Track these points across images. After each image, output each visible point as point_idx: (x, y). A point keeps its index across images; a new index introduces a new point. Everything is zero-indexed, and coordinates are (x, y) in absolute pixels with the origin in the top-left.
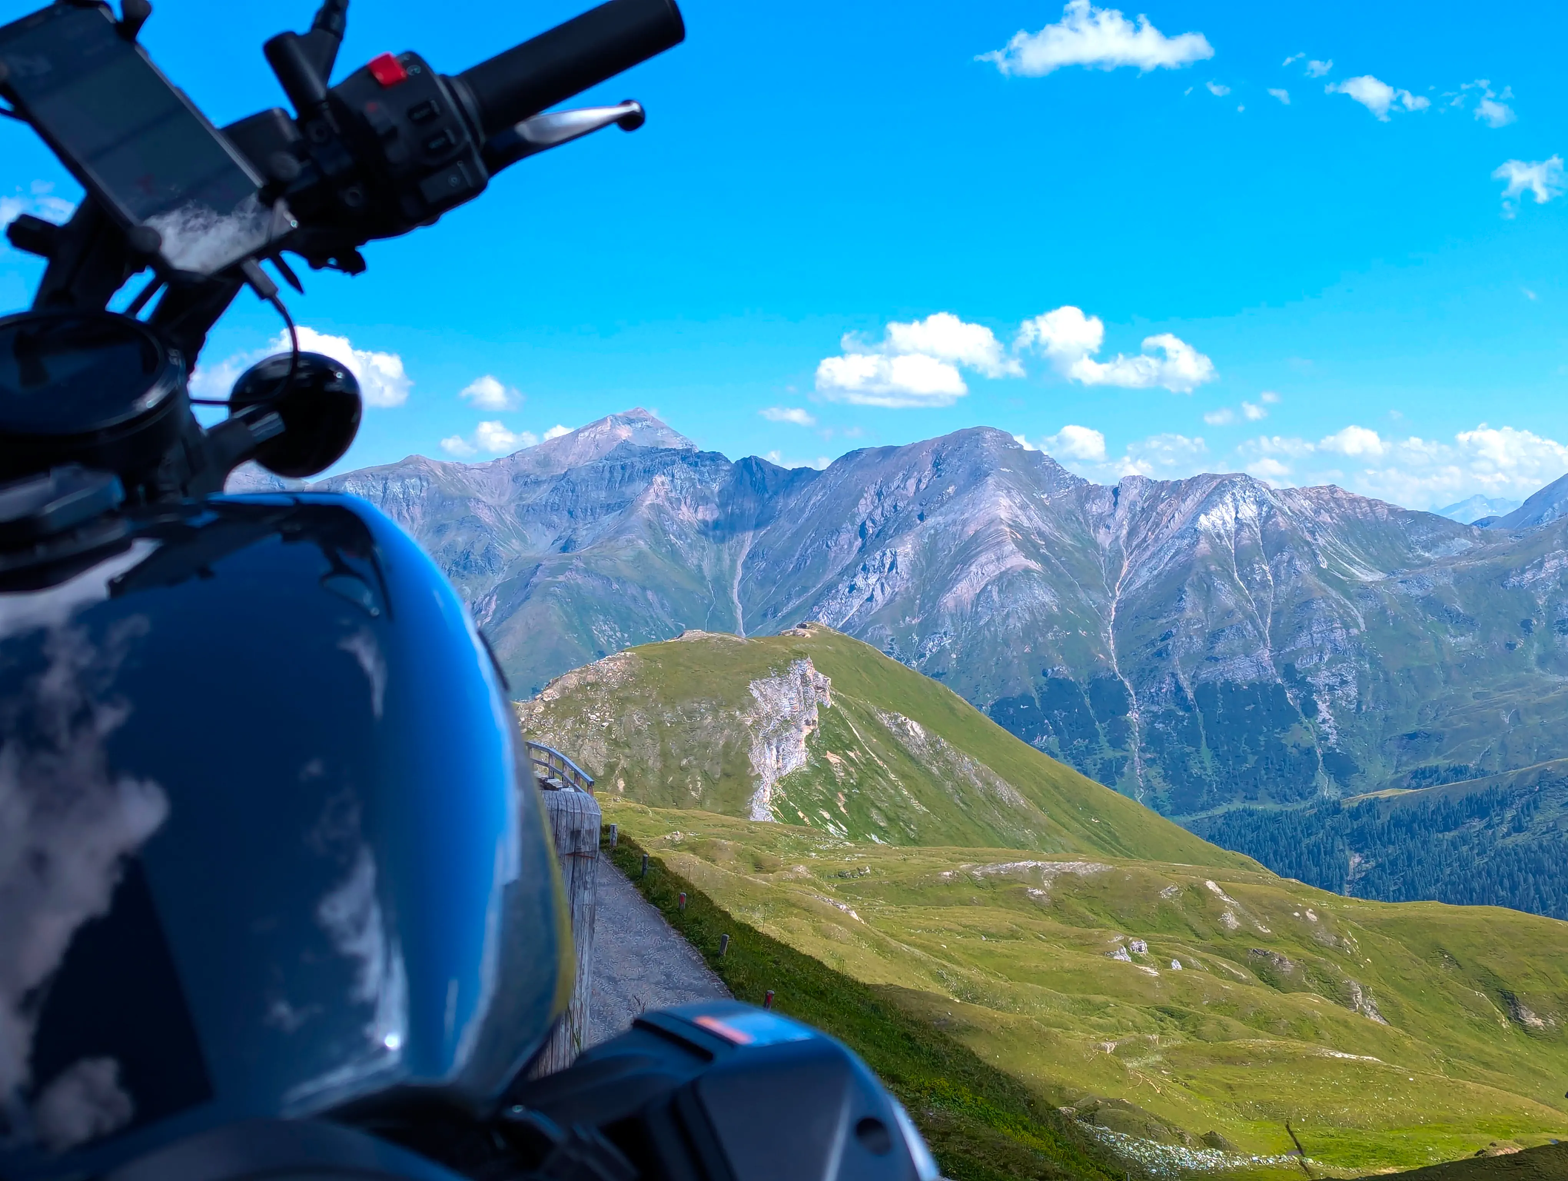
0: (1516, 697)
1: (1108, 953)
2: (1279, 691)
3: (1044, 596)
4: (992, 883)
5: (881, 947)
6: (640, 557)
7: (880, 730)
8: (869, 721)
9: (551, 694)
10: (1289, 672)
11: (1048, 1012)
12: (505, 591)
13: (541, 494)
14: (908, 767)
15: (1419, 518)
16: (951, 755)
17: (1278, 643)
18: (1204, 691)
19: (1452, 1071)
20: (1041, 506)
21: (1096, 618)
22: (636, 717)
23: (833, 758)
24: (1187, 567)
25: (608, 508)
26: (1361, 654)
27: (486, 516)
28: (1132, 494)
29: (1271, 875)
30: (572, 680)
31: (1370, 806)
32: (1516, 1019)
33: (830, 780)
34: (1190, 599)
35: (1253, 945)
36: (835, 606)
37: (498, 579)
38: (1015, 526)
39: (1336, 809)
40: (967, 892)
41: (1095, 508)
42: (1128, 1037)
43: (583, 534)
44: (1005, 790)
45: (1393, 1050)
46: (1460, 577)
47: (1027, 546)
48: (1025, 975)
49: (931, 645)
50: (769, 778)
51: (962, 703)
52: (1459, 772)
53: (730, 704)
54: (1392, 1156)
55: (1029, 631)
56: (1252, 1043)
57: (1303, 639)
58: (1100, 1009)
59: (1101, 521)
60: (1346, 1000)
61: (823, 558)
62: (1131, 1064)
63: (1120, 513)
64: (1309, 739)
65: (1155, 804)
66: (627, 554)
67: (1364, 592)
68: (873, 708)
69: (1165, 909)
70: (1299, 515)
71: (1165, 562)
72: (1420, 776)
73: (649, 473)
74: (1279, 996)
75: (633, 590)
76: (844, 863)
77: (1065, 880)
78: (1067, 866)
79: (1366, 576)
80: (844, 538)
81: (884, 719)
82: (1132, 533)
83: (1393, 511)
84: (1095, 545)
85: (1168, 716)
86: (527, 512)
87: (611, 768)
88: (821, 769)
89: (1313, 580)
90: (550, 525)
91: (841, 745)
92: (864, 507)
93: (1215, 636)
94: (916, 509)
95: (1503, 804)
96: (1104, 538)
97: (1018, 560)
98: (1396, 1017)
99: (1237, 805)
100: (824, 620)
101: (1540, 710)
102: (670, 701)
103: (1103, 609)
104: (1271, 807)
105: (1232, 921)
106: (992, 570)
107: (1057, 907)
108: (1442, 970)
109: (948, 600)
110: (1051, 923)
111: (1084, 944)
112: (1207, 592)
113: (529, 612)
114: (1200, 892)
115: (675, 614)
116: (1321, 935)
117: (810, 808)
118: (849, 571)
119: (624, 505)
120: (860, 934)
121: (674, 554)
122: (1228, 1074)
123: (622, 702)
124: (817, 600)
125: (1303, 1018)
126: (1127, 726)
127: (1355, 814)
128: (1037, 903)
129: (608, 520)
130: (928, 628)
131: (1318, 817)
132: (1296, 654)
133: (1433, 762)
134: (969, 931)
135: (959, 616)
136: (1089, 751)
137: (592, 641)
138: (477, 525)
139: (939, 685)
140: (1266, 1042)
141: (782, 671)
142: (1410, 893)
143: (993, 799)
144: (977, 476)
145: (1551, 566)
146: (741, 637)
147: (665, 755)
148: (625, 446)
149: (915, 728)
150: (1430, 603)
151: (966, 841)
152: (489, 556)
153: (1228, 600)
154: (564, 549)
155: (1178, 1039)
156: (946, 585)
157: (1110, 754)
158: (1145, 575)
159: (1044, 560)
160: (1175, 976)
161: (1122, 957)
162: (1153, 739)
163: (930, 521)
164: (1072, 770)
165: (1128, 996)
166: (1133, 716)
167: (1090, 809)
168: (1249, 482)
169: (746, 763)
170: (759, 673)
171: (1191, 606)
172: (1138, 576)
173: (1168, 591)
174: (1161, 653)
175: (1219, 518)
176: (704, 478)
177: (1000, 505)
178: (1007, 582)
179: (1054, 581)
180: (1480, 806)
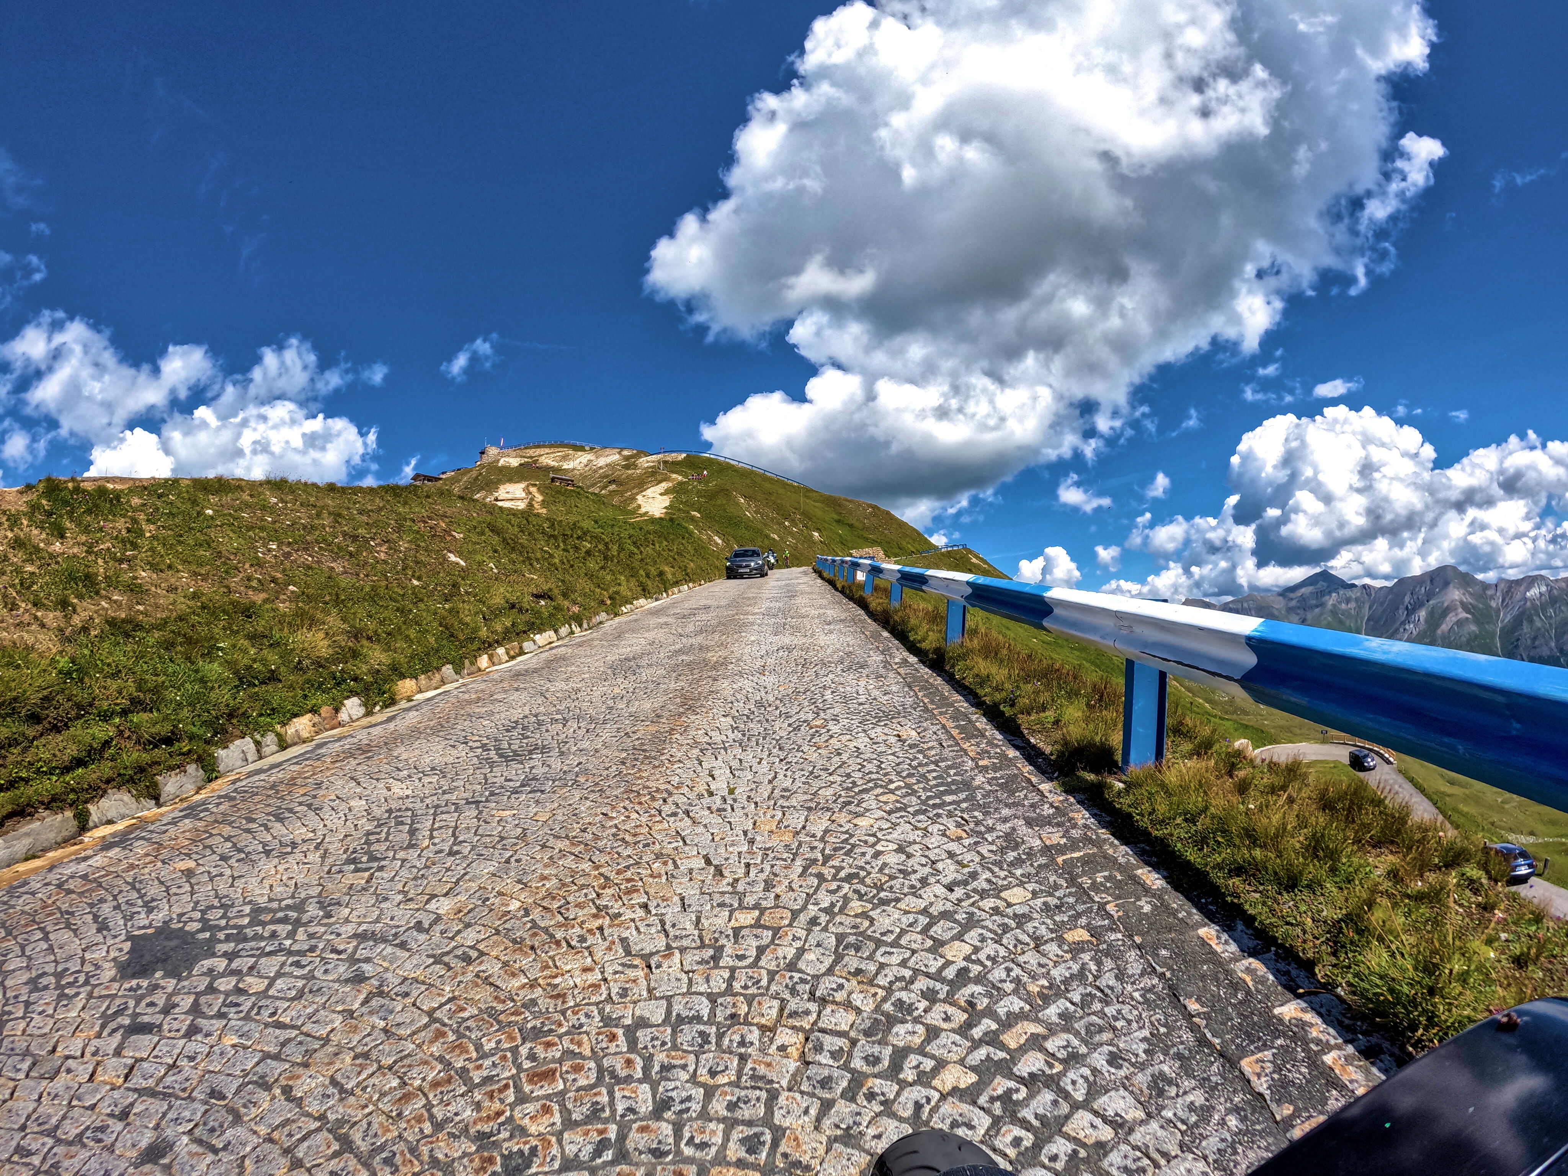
3: (1473, 628)
6: (1329, 622)
17: (1557, 641)
20: (1470, 594)
24: (1523, 613)
27: (1277, 613)
28: (1502, 586)
34: (1525, 624)
38: (1462, 602)
41: (1490, 592)
43: (1309, 615)
47: (1466, 609)
55: (1468, 641)
59: (1492, 597)
63: (1498, 593)
70: (1560, 589)
71: (1515, 612)
73: (1330, 593)
82: (1503, 601)
84: (1489, 606)
92: (1407, 599)
93: (1535, 639)
94: (1425, 598)
96: (1493, 604)
97: (1464, 615)
103: (1494, 633)
106: (1454, 619)
109: (1439, 632)
112: (1531, 621)
118: (1403, 623)
119: (1322, 605)
129: (1317, 610)
144: (1446, 584)
153: (1538, 624)
156: (1438, 625)
158: (1509, 617)
159: (1472, 614)
163: (1431, 602)
171: (1526, 627)
172: (1506, 618)
173: (1517, 622)
174: (1517, 647)
175: (1533, 593)
176: (1349, 593)
177: (1455, 594)
178: (1460, 623)
179: (1478, 622)
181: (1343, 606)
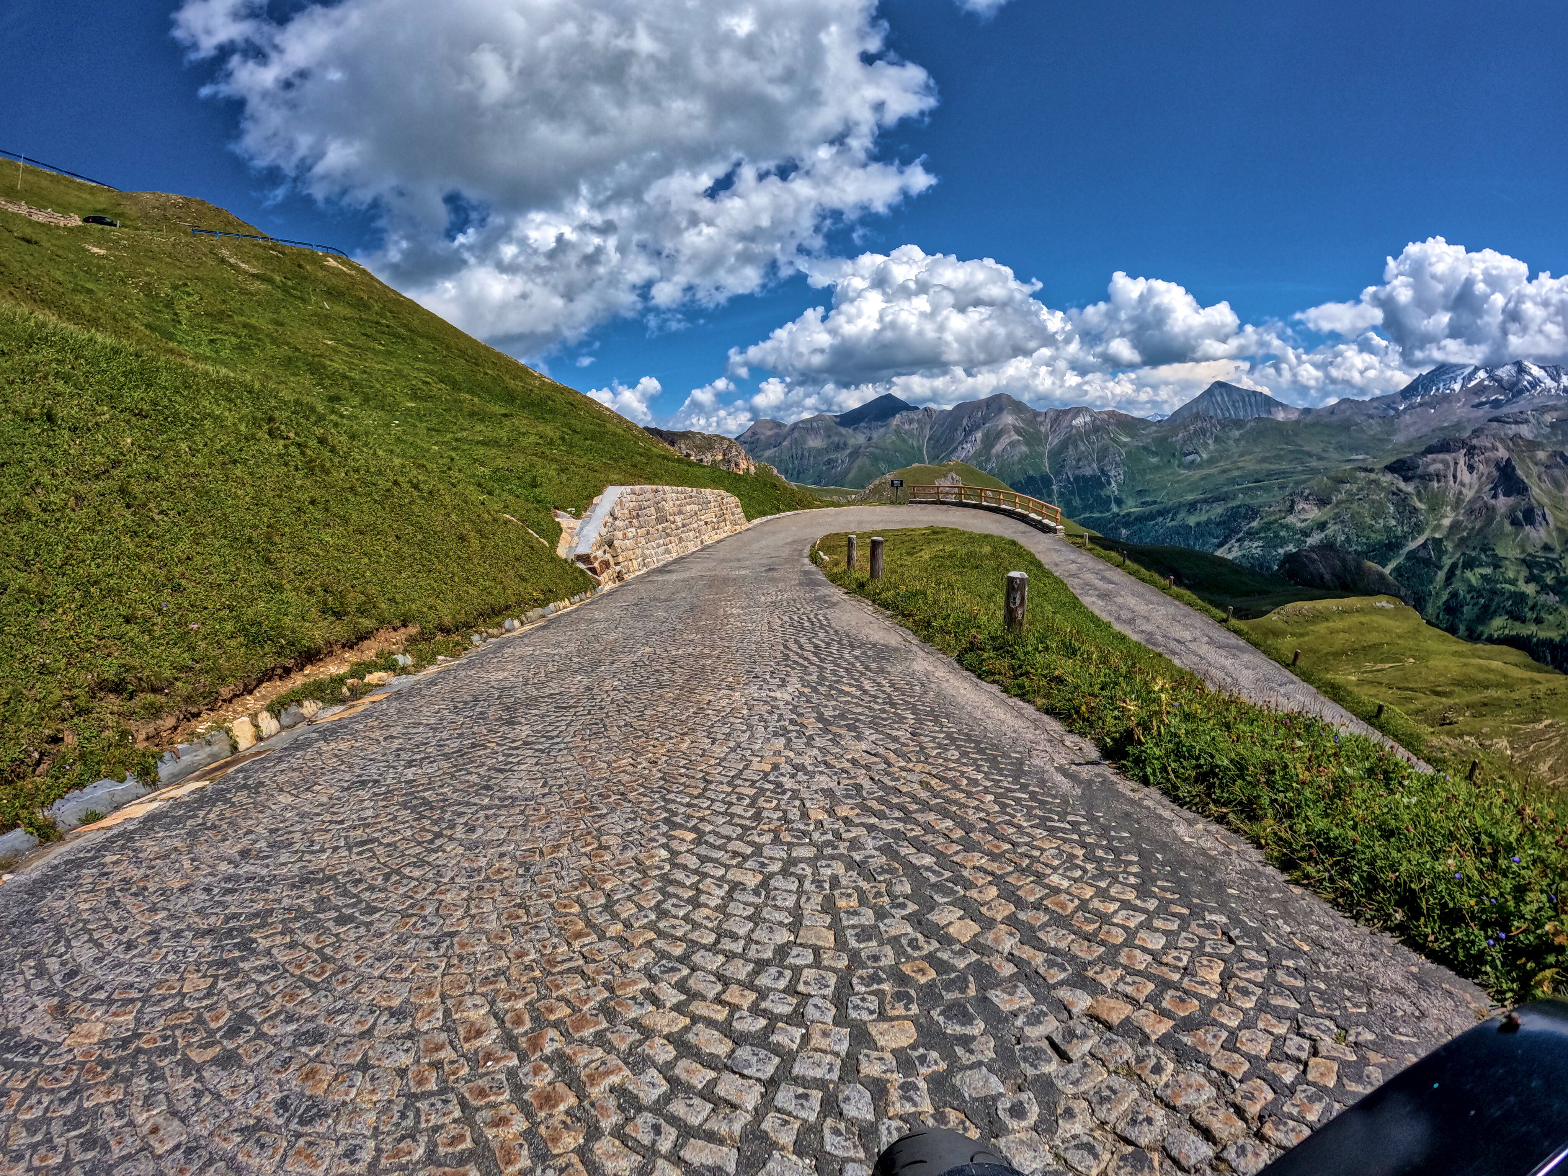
0: (1171, 478)
2: (1099, 478)
3: (1024, 449)
10: (1102, 471)
12: (851, 455)
15: (1139, 420)
17: (1099, 462)
18: (1077, 478)
20: (1023, 420)
21: (1041, 455)
24: (1069, 438)
25: (882, 427)
26: (1124, 465)
27: (843, 431)
28: (1051, 414)
31: (1129, 514)
36: (957, 454)
37: (848, 452)
38: (1014, 426)
39: (1118, 515)
41: (1039, 419)
43: (874, 435)
46: (1154, 439)
47: (1018, 432)
49: (989, 466)
52: (1155, 502)
55: (1020, 460)
57: (1106, 461)
59: (1041, 423)
61: (953, 440)
63: (1047, 420)
64: (1109, 493)
66: (890, 440)
67: (1125, 445)
70: (1103, 420)
71: (1062, 437)
72: (1143, 503)
73: (894, 414)
75: (892, 452)
79: (1124, 438)
80: (959, 432)
82: (1052, 427)
83: (1131, 418)
84: (1040, 431)
85: (1065, 487)
89: (1109, 441)
90: (864, 433)
92: (965, 422)
94: (982, 421)
95: (1168, 512)
96: (1043, 429)
97: (1016, 437)
100: (954, 459)
101: (1178, 482)
103: (1044, 452)
104: (1098, 515)
106: (1008, 441)
109: (994, 451)
112: (1076, 446)
113: (858, 462)
115: (906, 459)
118: (961, 443)
121: (904, 440)
124: (951, 453)
126: (1053, 489)
127: (1124, 516)
130: (988, 460)
131: (1113, 518)
132: (1104, 465)
133: (1147, 499)
135: (997, 456)
137: (879, 470)
139: (995, 478)
141: (945, 476)
144: (1001, 410)
145: (1179, 435)
146: (929, 466)
150: (1145, 448)
152: (845, 444)
153: (1082, 447)
154: (868, 441)
156: (993, 446)
158: (1056, 441)
159: (1024, 437)
162: (1061, 494)
163: (986, 425)
166: (1054, 486)
168: (1087, 409)
170: (938, 477)
171: (1071, 450)
172: (1054, 441)
173: (1064, 446)
174: (1063, 466)
175: (1079, 421)
176: (912, 415)
177: (1009, 419)
178: (1012, 444)
179: (1027, 443)
180: (1162, 513)
181: (906, 427)
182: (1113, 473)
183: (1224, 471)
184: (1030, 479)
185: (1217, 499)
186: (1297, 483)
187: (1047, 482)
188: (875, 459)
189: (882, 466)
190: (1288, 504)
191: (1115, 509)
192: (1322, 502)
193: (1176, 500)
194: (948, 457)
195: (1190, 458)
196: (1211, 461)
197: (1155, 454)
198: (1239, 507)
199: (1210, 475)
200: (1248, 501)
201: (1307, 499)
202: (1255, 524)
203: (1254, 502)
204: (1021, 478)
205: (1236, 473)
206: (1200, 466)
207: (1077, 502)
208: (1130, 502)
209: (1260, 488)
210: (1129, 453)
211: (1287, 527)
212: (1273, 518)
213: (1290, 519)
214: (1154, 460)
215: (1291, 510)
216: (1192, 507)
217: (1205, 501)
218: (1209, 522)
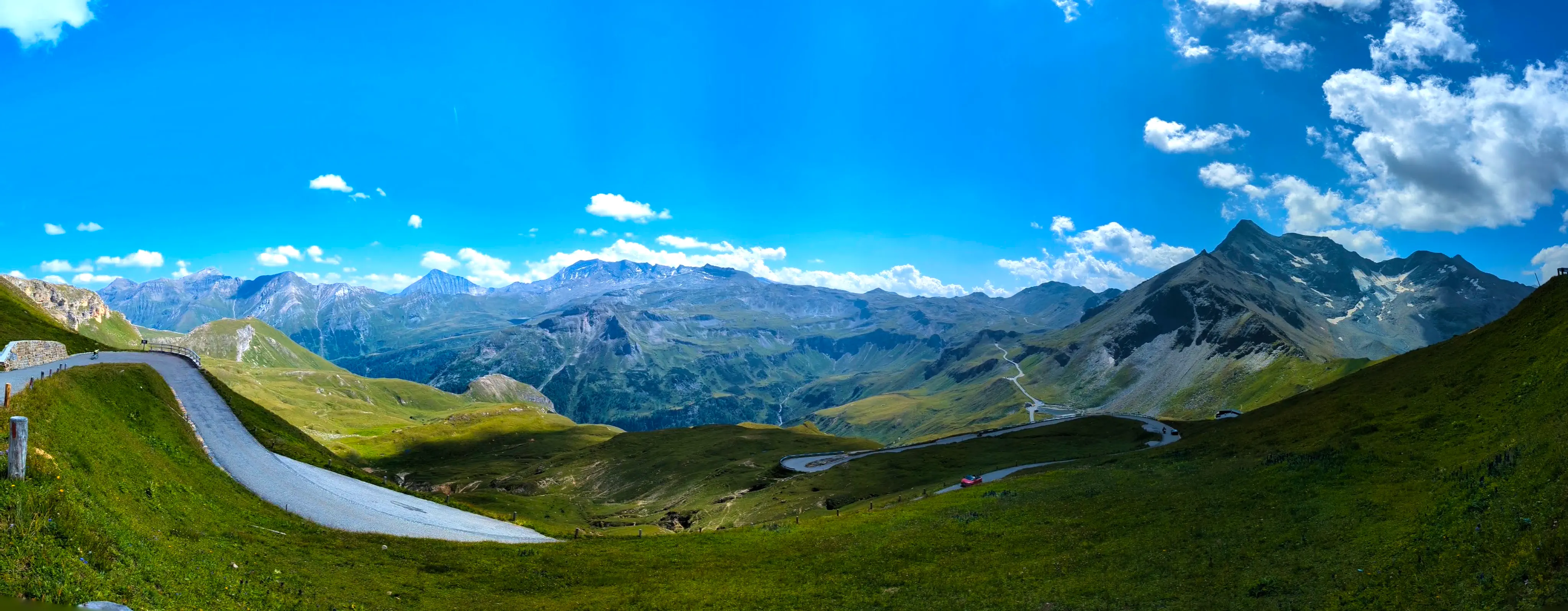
0: (400, 333)
1: (315, 391)
2: (353, 331)
3: (302, 310)
4: (290, 376)
5: (265, 390)
6: (213, 300)
7: (265, 341)
8: (263, 339)
9: (192, 332)
10: (355, 327)
11: (302, 405)
12: (182, 308)
13: (191, 286)
14: (272, 350)
15: (382, 293)
16: (282, 346)
17: (352, 321)
18: (337, 332)
19: (388, 414)
20: (302, 289)
21: (313, 315)
22: (212, 338)
23: (255, 347)
24: (333, 304)
25: (205, 289)
26: (369, 323)
27: (178, 292)
28: (321, 287)
29: (351, 373)
30: (197, 329)
31: (371, 357)
32: (400, 402)
33: (254, 352)
34: (334, 310)
35: (346, 389)
36: (256, 312)
37: (180, 306)
38: (296, 294)
39: (364, 358)
40: (285, 378)
41: (313, 290)
42: (320, 410)
43: (200, 295)
44: (293, 355)
45: (375, 410)
46: (390, 306)
47: (299, 299)
48: (298, 397)
49: (277, 322)
50: (241, 352)
51: (284, 335)
52: (389, 349)
53: (232, 334)
54: (375, 434)
55: (299, 318)
56: (346, 411)
57: (358, 320)
58: (314, 404)
59: (315, 293)
60: (366, 400)
61: (253, 301)
62: (320, 416)
63: (319, 291)
64: (358, 342)
65: (326, 357)
66: (210, 300)
67: (370, 310)
68: (264, 335)
69: (328, 381)
70: (357, 292)
71: (328, 303)
72: (382, 350)
73: (214, 281)
74: (353, 400)
75: (211, 308)
76: (257, 372)
77: (306, 375)
78: (306, 372)
79: (370, 306)
80: (258, 296)
81: (266, 338)
82: (321, 296)
83: (377, 292)
84: (313, 298)
85: (328, 338)
86: (187, 290)
87: (206, 349)
88: (252, 350)
89: (359, 307)
90: (192, 293)
91: (257, 344)
93: (339, 319)
94: (274, 290)
95: (398, 356)
96: (315, 297)
97: (297, 302)
98: (376, 403)
99: (343, 357)
100: (253, 315)
101: (405, 335)
102: (219, 334)
103: (315, 314)
104: (350, 357)
105: (342, 384)
106: (291, 304)
107: (304, 381)
108: (386, 392)
109: (281, 311)
110: (303, 385)
111: (310, 389)
112: (337, 310)
114: (335, 377)
115: (220, 314)
116: (361, 386)
117: (250, 359)
118: (259, 304)
119: (209, 289)
120: (261, 388)
121: (220, 300)
122: (340, 417)
123: (208, 334)
124: (251, 311)
125: (357, 404)
126: (320, 340)
127: (368, 359)
128: (300, 380)
129: (205, 292)
130: (277, 317)
131: (361, 360)
132: (356, 323)
133: (385, 347)
134: (285, 387)
135: (284, 315)
136: (312, 346)
137: (202, 321)
138: (176, 293)
139: (279, 331)
140: (349, 410)
141: (244, 327)
142: (379, 376)
143: (290, 357)
144: (288, 282)
145: (408, 304)
146: (235, 319)
147: (218, 346)
148: (209, 275)
149: (274, 341)
150: (384, 313)
151: (284, 366)
152: (178, 300)
153: (341, 311)
154: (196, 299)
155: (330, 410)
156: (280, 307)
157: (316, 346)
158: (324, 305)
159: (302, 302)
160: (330, 396)
161: (319, 392)
162: (325, 343)
163: (277, 293)
164: (307, 350)
165: (320, 401)
166: (321, 337)
167: (312, 359)
168: (346, 285)
169: (235, 348)
170: (239, 328)
171: (334, 313)
172: (322, 306)
173: (329, 309)
174: (327, 323)
175: (340, 293)
176: (226, 282)
177: (293, 289)
178: (294, 307)
179: (304, 307)
180: (393, 357)
181: (222, 290)
182: (362, 329)
183: (436, 329)
184: (305, 332)
185: (430, 347)
186: (483, 336)
187: (316, 333)
188: (199, 312)
189: (204, 317)
190: (476, 349)
191: (362, 354)
192: (499, 347)
193: (404, 348)
194: (249, 314)
195: (413, 319)
196: (428, 322)
197: (390, 316)
198: (445, 352)
199: (426, 331)
200: (451, 348)
201: (488, 346)
202: (454, 363)
203: (456, 348)
204: (298, 330)
205: (444, 330)
206: (420, 325)
207: (336, 348)
208: (373, 349)
209: (458, 339)
210: (373, 315)
211: (475, 364)
212: (467, 359)
213: (478, 359)
214: (389, 321)
215: (478, 353)
216: (414, 352)
217: (423, 348)
218: (424, 363)
